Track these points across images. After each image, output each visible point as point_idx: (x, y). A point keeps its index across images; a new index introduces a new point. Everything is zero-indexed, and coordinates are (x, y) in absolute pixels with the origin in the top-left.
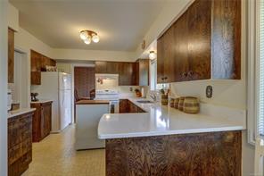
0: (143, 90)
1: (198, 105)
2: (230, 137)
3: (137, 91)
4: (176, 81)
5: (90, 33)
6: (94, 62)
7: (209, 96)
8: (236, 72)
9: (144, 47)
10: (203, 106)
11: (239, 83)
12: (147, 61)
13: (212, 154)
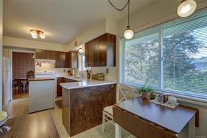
0: (73, 71)
1: (103, 77)
2: (113, 86)
3: (69, 71)
4: (94, 66)
5: (38, 32)
6: (34, 50)
7: (107, 73)
8: (115, 64)
9: (76, 45)
10: (105, 77)
11: (115, 68)
12: (77, 52)
13: (107, 92)
